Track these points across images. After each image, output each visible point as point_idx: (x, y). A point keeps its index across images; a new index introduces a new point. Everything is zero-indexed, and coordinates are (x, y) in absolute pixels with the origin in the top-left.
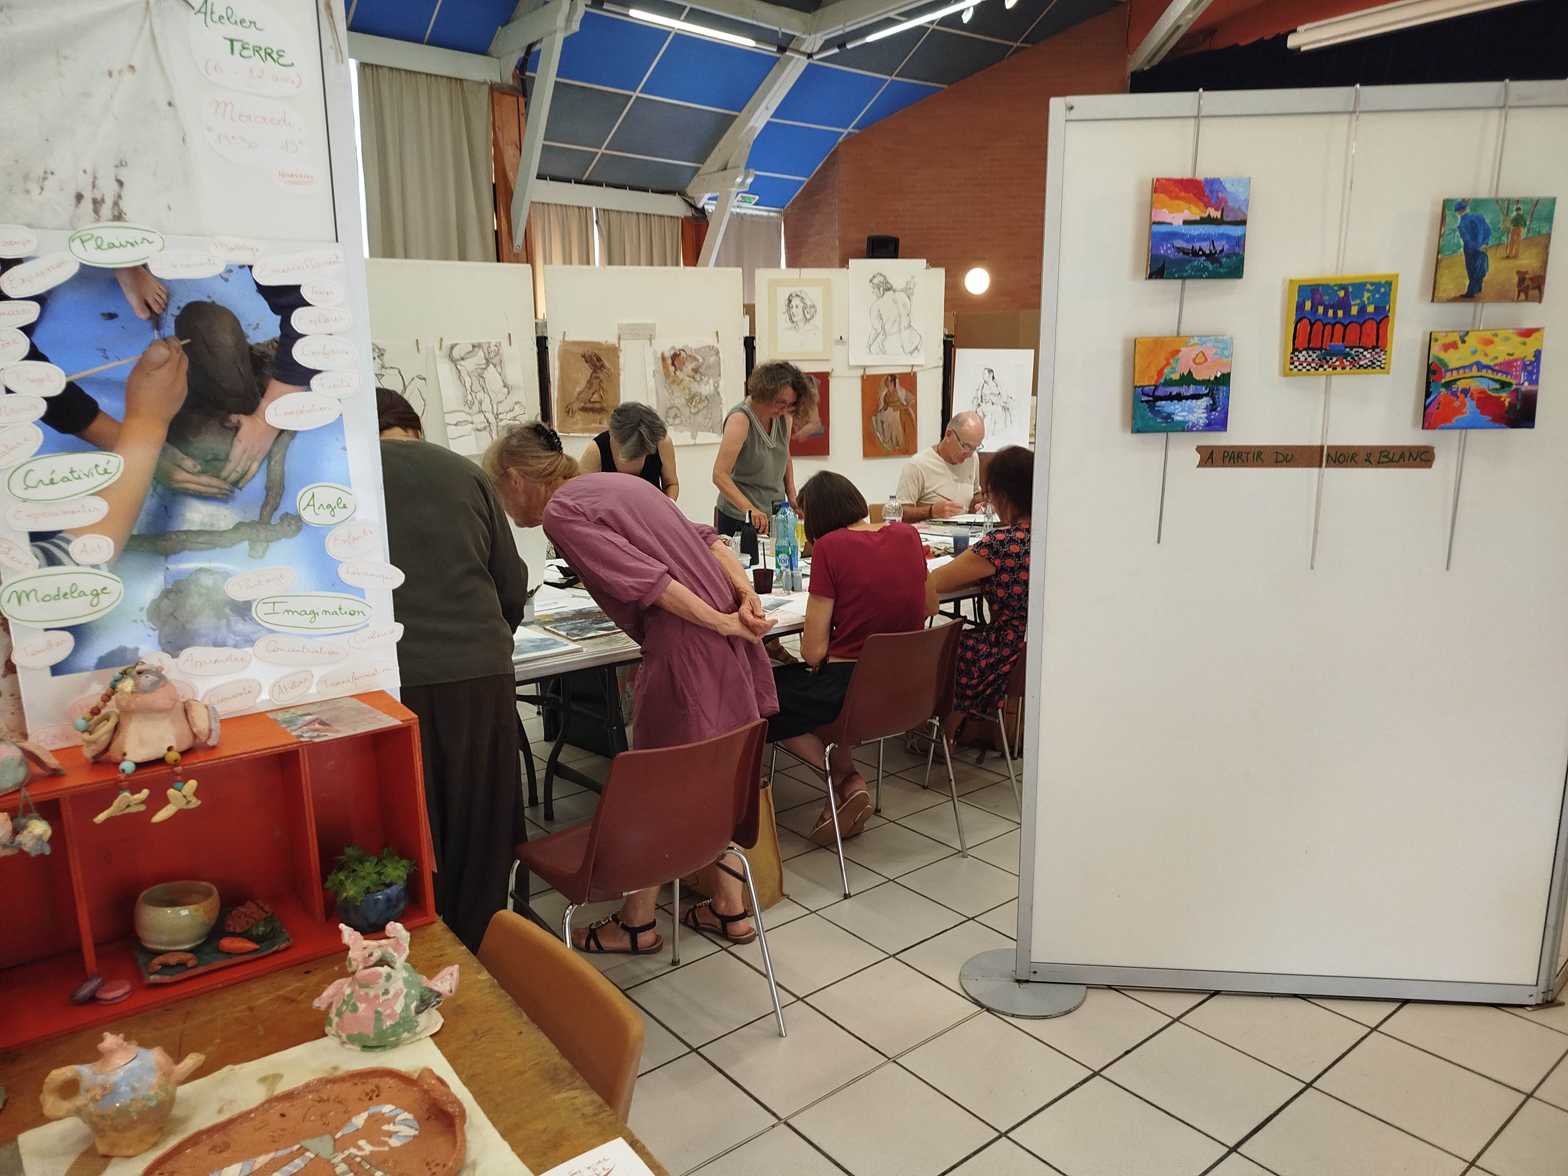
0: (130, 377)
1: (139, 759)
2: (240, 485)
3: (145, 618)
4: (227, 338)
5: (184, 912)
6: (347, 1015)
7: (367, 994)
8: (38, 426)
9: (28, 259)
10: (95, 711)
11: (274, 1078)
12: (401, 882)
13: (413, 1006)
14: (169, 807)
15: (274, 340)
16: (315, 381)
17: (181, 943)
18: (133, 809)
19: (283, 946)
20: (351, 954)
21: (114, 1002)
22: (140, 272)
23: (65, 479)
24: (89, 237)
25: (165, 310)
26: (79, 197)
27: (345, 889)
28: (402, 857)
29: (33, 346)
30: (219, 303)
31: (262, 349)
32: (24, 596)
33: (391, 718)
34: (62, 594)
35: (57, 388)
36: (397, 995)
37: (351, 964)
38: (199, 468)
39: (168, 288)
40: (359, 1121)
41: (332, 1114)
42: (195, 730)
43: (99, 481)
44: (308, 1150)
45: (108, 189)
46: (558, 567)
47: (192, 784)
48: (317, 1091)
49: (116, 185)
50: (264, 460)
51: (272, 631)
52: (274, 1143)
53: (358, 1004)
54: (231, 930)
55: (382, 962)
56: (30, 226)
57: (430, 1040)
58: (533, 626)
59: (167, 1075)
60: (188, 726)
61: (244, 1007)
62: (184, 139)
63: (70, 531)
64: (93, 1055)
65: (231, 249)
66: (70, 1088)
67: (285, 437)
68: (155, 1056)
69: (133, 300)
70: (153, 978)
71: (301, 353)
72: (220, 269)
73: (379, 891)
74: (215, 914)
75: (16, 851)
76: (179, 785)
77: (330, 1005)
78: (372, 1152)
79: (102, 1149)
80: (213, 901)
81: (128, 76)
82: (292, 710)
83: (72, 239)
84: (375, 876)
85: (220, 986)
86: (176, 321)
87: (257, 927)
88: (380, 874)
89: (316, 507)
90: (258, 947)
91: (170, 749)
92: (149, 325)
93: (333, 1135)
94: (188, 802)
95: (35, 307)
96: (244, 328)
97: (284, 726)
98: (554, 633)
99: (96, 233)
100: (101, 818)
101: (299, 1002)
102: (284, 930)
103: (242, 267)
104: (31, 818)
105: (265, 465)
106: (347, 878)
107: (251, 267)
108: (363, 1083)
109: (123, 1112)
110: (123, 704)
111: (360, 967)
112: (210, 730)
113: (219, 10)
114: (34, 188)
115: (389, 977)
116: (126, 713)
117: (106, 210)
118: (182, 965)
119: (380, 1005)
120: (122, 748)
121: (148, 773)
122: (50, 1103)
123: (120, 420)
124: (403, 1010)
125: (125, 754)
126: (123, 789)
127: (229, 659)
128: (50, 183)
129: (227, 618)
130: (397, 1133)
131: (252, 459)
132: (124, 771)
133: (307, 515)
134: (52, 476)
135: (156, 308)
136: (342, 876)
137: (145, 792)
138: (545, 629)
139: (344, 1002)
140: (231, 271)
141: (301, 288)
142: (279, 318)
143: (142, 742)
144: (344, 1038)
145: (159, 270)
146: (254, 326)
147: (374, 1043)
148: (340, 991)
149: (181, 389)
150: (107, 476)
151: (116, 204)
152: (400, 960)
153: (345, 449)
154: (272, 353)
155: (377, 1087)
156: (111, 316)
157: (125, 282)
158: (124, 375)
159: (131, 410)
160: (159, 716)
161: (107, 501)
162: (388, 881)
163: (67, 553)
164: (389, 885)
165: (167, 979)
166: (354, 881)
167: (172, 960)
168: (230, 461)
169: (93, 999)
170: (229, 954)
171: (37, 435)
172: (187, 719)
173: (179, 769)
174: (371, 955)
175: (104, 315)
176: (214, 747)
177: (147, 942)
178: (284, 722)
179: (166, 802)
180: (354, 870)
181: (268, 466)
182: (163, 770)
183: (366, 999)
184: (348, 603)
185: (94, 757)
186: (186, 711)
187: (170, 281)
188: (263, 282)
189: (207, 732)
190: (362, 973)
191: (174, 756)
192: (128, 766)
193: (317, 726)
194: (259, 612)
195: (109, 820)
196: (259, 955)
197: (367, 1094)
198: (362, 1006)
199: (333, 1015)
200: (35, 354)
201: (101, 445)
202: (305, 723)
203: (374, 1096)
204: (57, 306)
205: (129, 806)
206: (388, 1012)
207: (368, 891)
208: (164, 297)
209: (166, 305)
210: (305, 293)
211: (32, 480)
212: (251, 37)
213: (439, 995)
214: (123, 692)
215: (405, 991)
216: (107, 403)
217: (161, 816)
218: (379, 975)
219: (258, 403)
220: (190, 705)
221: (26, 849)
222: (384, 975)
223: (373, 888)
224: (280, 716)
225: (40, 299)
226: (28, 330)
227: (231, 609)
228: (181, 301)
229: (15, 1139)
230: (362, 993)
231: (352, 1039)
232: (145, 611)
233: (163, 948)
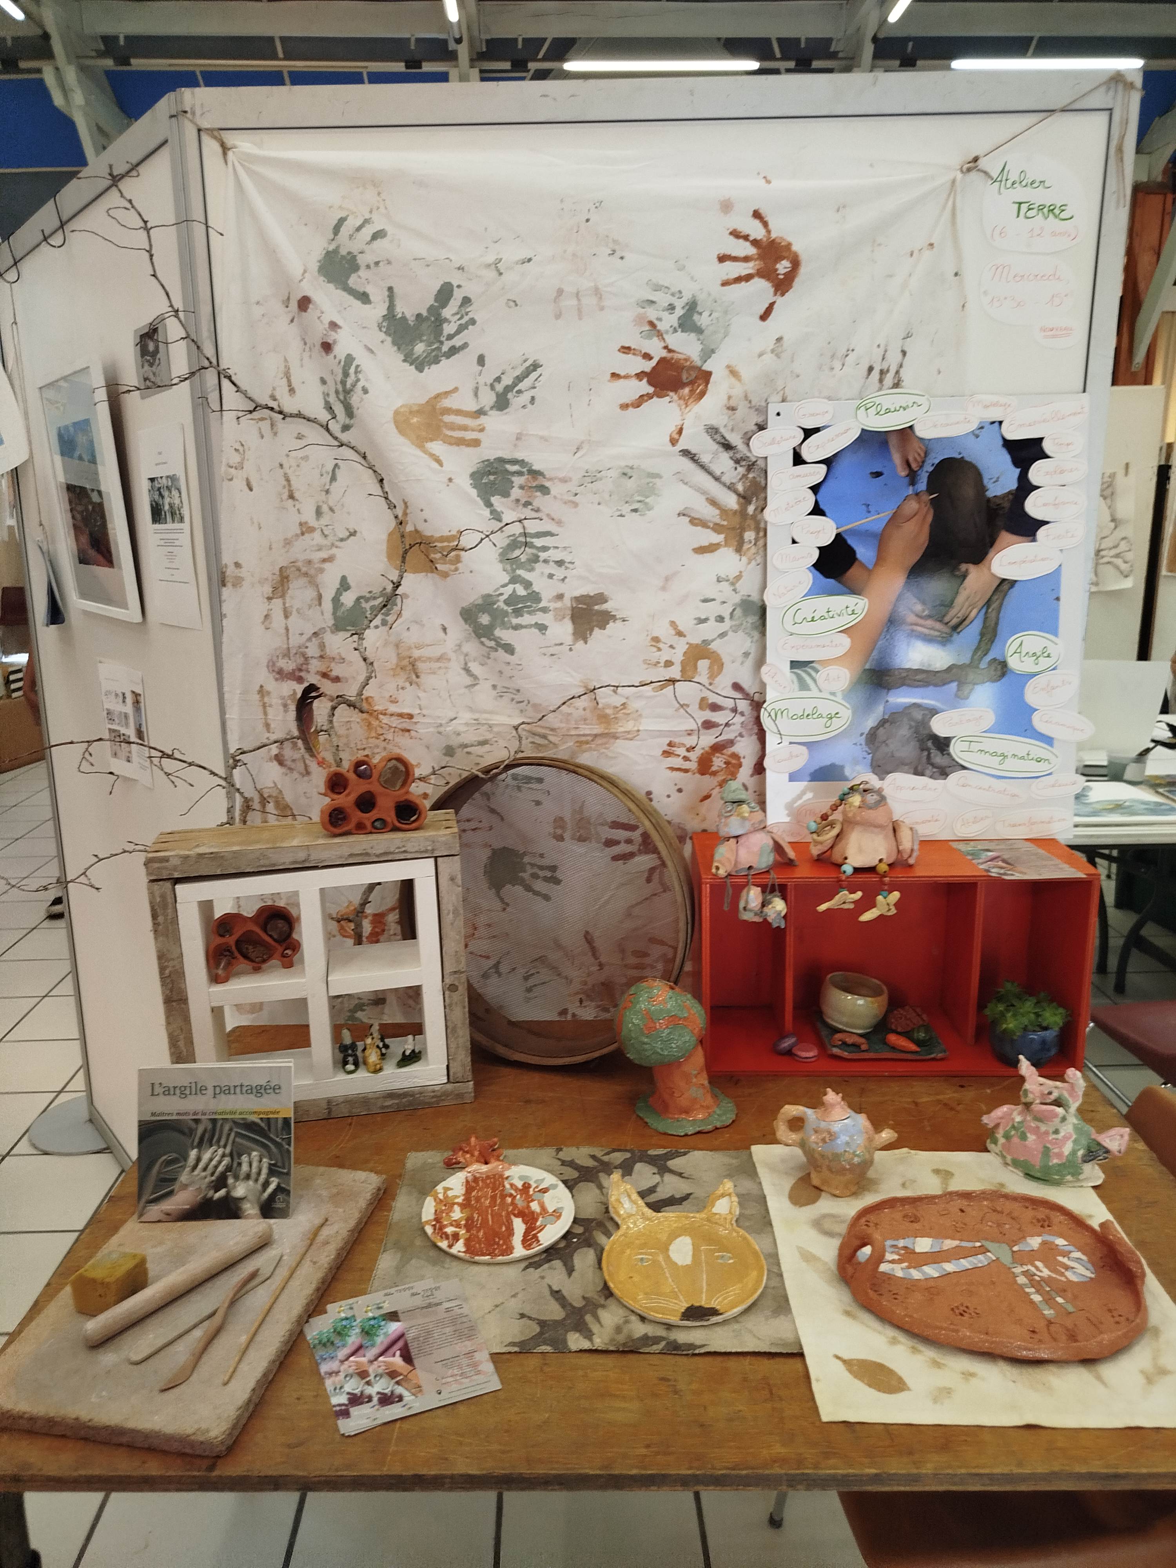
0: (884, 530)
1: (858, 865)
2: (959, 630)
3: (863, 743)
4: (969, 492)
5: (861, 1002)
6: (1016, 1140)
7: (1038, 1127)
8: (811, 571)
9: (824, 427)
10: (824, 817)
11: (945, 1174)
12: (1057, 1029)
13: (1080, 1153)
14: (874, 910)
15: (1010, 493)
16: (1041, 533)
17: (855, 1028)
18: (846, 906)
19: (940, 1055)
20: (1027, 1086)
21: (805, 1061)
22: (906, 433)
23: (822, 618)
24: (872, 404)
25: (921, 467)
26: (871, 369)
27: (1006, 1021)
28: (1061, 1005)
29: (816, 503)
30: (967, 459)
31: (999, 502)
32: (779, 713)
33: (1073, 870)
34: (805, 715)
35: (827, 539)
36: (1066, 1138)
37: (1026, 1095)
38: (926, 613)
39: (927, 446)
40: (1035, 1242)
41: (1007, 1226)
42: (901, 848)
43: (848, 620)
44: (989, 1251)
45: (894, 359)
46: (1169, 725)
47: (896, 895)
48: (992, 1201)
49: (900, 355)
50: (982, 607)
51: (964, 768)
52: (956, 1232)
53: (1028, 1135)
54: (893, 1027)
55: (1058, 1103)
56: (829, 398)
57: (1092, 1191)
58: (1143, 786)
59: (870, 1140)
60: (895, 843)
61: (909, 1100)
62: (963, 306)
63: (819, 662)
64: (816, 1103)
65: (986, 407)
66: (797, 1124)
67: (1005, 586)
68: (862, 1121)
69: (897, 458)
70: (836, 1051)
71: (1033, 506)
72: (974, 426)
73: (1034, 1031)
74: (884, 1010)
75: (761, 920)
76: (885, 893)
77: (997, 1126)
78: (1050, 1277)
79: (816, 1181)
80: (884, 999)
81: (927, 253)
82: (972, 843)
83: (858, 408)
84: (1032, 1016)
85: (886, 1074)
86: (929, 477)
87: (918, 1032)
88: (1037, 1015)
89: (1023, 654)
90: (918, 1049)
91: (881, 861)
92: (907, 480)
93: (1011, 1247)
94: (889, 910)
95: (823, 468)
96: (985, 481)
97: (970, 857)
98: (1168, 797)
99: (878, 400)
100: (823, 907)
101: (958, 1112)
102: (940, 1041)
103: (993, 423)
104: (775, 896)
105: (984, 611)
106: (1008, 1011)
107: (1001, 423)
108: (1033, 1209)
109: (837, 1156)
110: (850, 815)
111: (1038, 1101)
112: (912, 850)
113: (1014, 176)
114: (837, 365)
115: (1064, 1119)
116: (849, 823)
117: (889, 379)
118: (856, 1046)
119: (1050, 1142)
120: (844, 852)
121: (862, 878)
122: (782, 1130)
123: (870, 567)
124: (1070, 1154)
125: (846, 858)
126: (842, 888)
127: (924, 788)
128: (850, 359)
129: (928, 750)
130: (1073, 1268)
131: (972, 606)
132: (845, 872)
133: (1014, 663)
134: (814, 615)
135: (914, 466)
136: (1001, 1007)
137: (859, 894)
138: (1157, 792)
139: (1013, 1127)
140: (982, 428)
141: (1044, 440)
142: (1018, 470)
143: (860, 850)
144: (1009, 1159)
145: (922, 431)
146: (994, 480)
147: (1038, 1175)
148: (1009, 1114)
149: (923, 539)
150: (854, 616)
151: (897, 372)
152: (1074, 1106)
153: (1058, 599)
154: (1007, 505)
155: (1048, 1218)
156: (878, 474)
157: (893, 442)
158: (879, 527)
159: (880, 559)
160: (876, 830)
161: (850, 637)
162: (1045, 1024)
163: (815, 680)
164: (1046, 1029)
165: (845, 1054)
166: (1014, 1015)
167: (850, 1040)
168: (953, 608)
169: (789, 1053)
170: (894, 1048)
171: (807, 578)
172: (895, 836)
173: (887, 879)
174: (1050, 1093)
175: (872, 473)
176: (911, 866)
177: (829, 1018)
178: (969, 854)
179: (873, 905)
180: (1013, 1005)
181: (986, 613)
182: (875, 879)
183: (1036, 1131)
184: (1037, 749)
185: (819, 855)
186: (894, 830)
187: (930, 440)
188: (1010, 436)
189: (909, 851)
190: (1037, 1107)
191: (883, 868)
192: (848, 869)
193: (1000, 864)
194: (955, 749)
195: (828, 910)
196: (919, 1058)
197: (1038, 1221)
198: (1031, 1137)
199: (1000, 1134)
200: (817, 511)
201: (853, 590)
202: (989, 858)
203: (1044, 1224)
204: (840, 467)
205: (844, 903)
206: (1056, 1151)
207: (1025, 1029)
208: (923, 455)
209: (923, 462)
210: (1047, 446)
211: (799, 619)
212: (1038, 196)
213: (1107, 1151)
214: (851, 805)
215: (1074, 1136)
216: (864, 552)
217: (868, 916)
218: (1056, 1115)
219: (986, 554)
220: (899, 825)
221: (770, 920)
222: (1061, 1116)
223: (1030, 1027)
224: (962, 847)
225: (827, 462)
226: (815, 489)
227: (933, 743)
228: (936, 458)
229: (749, 1148)
230: (1033, 1125)
231: (1016, 1163)
232: (864, 736)
233: (841, 1027)
